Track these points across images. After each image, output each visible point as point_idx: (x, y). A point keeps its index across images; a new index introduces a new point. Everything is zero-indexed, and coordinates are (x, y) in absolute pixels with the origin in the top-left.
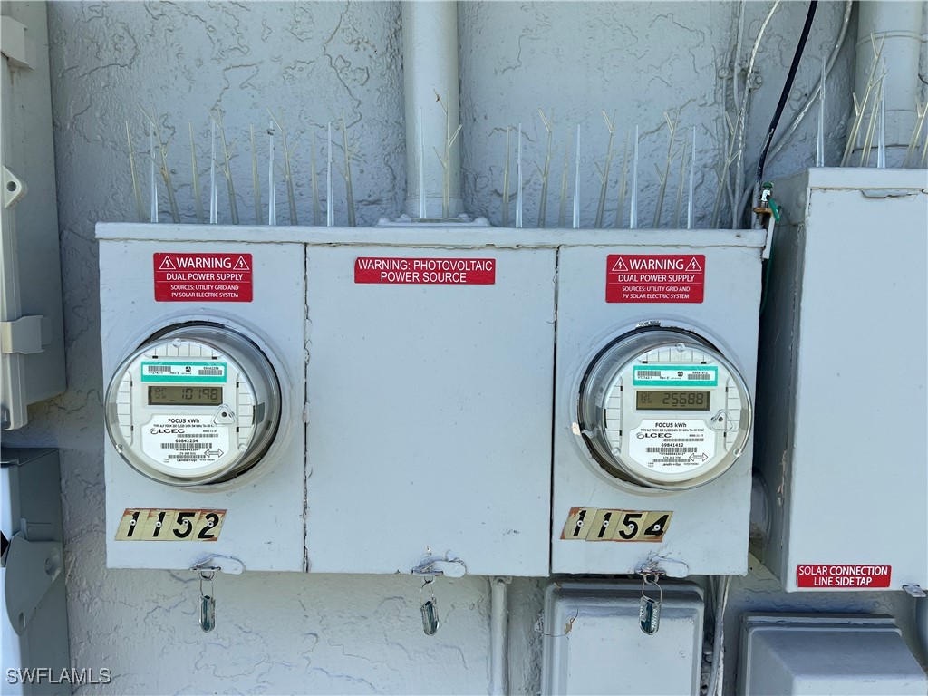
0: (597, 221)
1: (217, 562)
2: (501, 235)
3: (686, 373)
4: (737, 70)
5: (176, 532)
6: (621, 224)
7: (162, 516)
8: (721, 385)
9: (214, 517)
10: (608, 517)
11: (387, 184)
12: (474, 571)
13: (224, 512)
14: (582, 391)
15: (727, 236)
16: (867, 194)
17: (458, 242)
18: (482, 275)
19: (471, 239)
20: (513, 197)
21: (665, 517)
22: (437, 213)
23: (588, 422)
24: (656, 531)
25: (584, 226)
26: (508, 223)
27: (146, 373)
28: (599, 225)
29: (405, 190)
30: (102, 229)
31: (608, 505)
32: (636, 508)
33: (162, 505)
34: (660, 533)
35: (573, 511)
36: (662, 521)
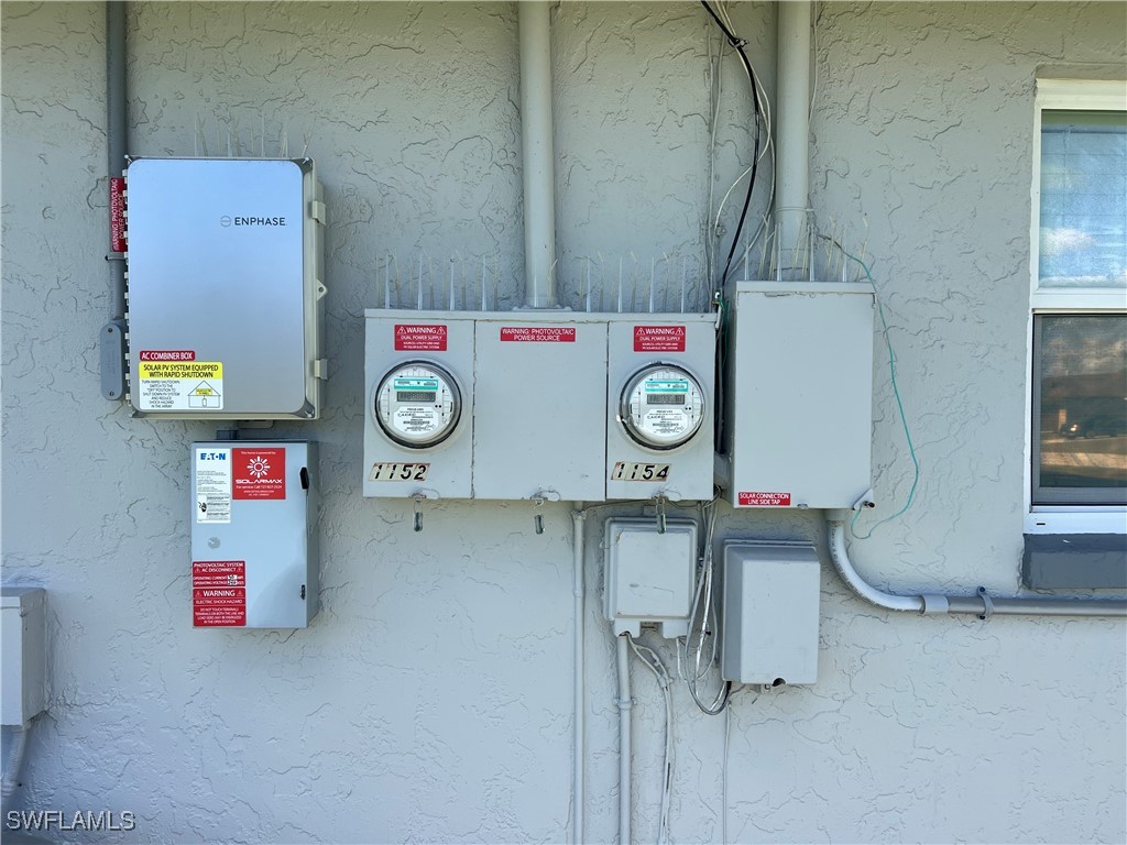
0: (631, 308)
1: (424, 492)
2: (578, 316)
3: (672, 385)
4: (710, 225)
5: (402, 476)
6: (645, 311)
7: (395, 467)
8: (690, 391)
9: (423, 467)
10: (636, 467)
11: (514, 289)
12: (564, 499)
13: (428, 465)
14: (621, 399)
15: (696, 317)
16: (768, 295)
17: (556, 319)
18: (568, 337)
19: (563, 318)
20: (585, 296)
21: (667, 468)
22: (544, 304)
23: (624, 414)
24: (663, 475)
25: (624, 311)
26: (583, 310)
27: (397, 384)
28: (632, 310)
29: (525, 292)
30: (368, 312)
31: (637, 460)
32: (651, 462)
33: (395, 461)
34: (665, 476)
35: (618, 464)
36: (666, 469)
